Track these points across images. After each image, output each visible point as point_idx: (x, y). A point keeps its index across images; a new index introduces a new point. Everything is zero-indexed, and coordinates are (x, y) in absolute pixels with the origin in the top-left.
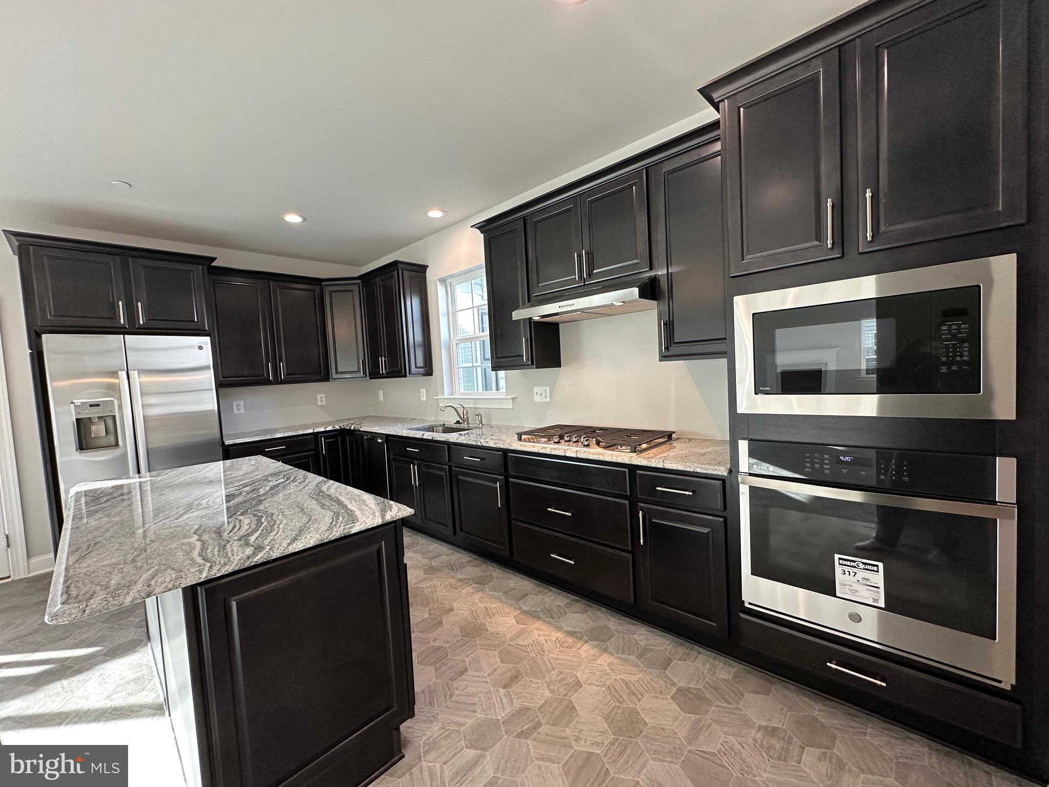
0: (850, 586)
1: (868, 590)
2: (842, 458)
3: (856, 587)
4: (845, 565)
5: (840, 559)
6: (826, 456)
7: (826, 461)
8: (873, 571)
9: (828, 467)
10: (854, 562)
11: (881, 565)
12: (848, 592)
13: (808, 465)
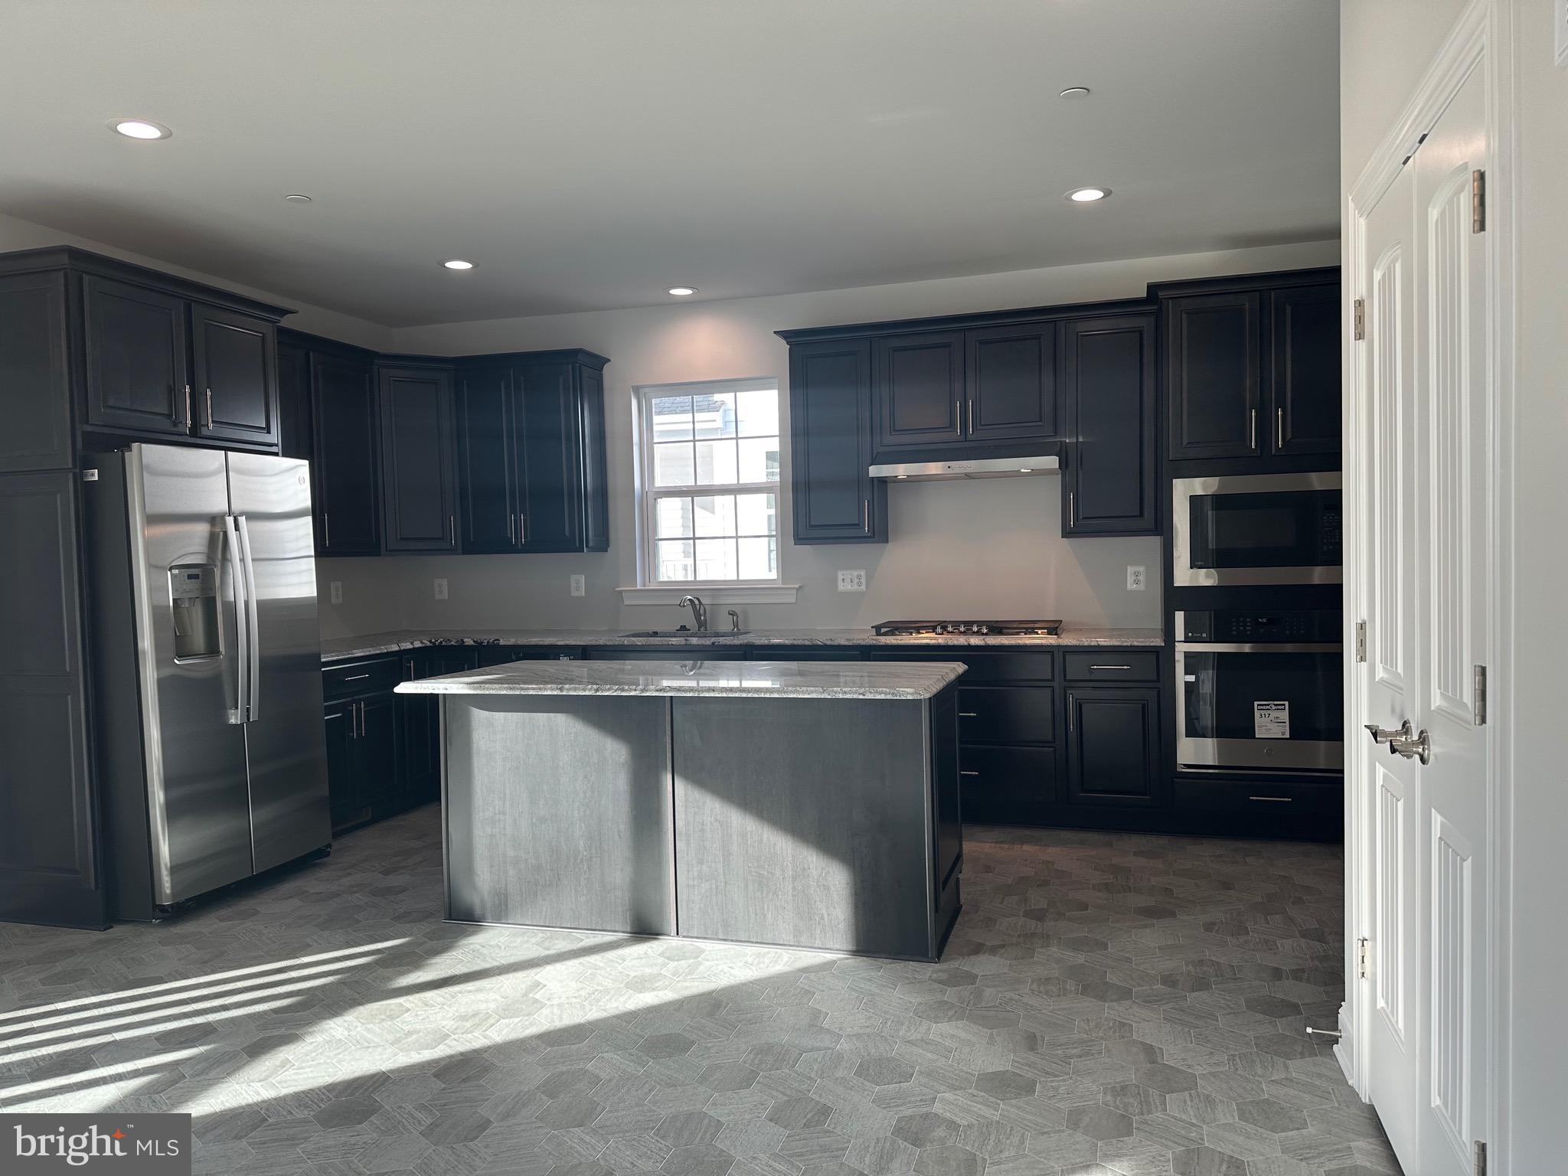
0: (1266, 726)
1: (1278, 726)
2: (1260, 620)
3: (1270, 726)
4: (1262, 709)
5: (1258, 705)
6: (1248, 620)
7: (1249, 624)
8: (1282, 709)
9: (1250, 628)
10: (1268, 705)
11: (1287, 703)
12: (1264, 731)
13: (1234, 628)
